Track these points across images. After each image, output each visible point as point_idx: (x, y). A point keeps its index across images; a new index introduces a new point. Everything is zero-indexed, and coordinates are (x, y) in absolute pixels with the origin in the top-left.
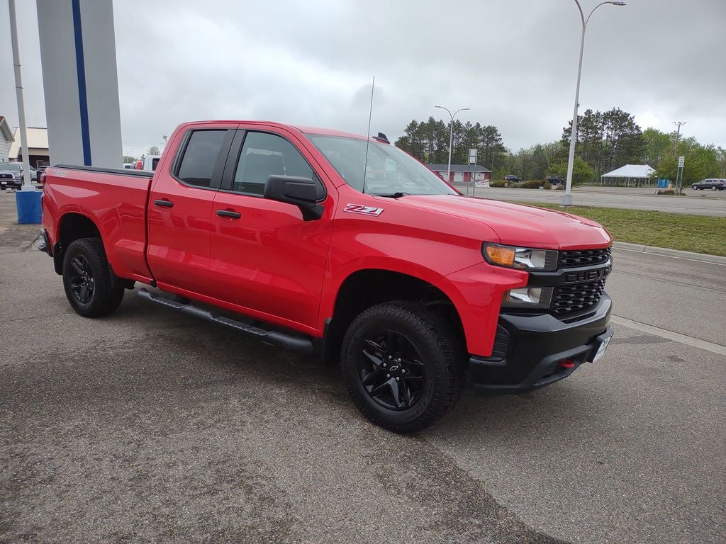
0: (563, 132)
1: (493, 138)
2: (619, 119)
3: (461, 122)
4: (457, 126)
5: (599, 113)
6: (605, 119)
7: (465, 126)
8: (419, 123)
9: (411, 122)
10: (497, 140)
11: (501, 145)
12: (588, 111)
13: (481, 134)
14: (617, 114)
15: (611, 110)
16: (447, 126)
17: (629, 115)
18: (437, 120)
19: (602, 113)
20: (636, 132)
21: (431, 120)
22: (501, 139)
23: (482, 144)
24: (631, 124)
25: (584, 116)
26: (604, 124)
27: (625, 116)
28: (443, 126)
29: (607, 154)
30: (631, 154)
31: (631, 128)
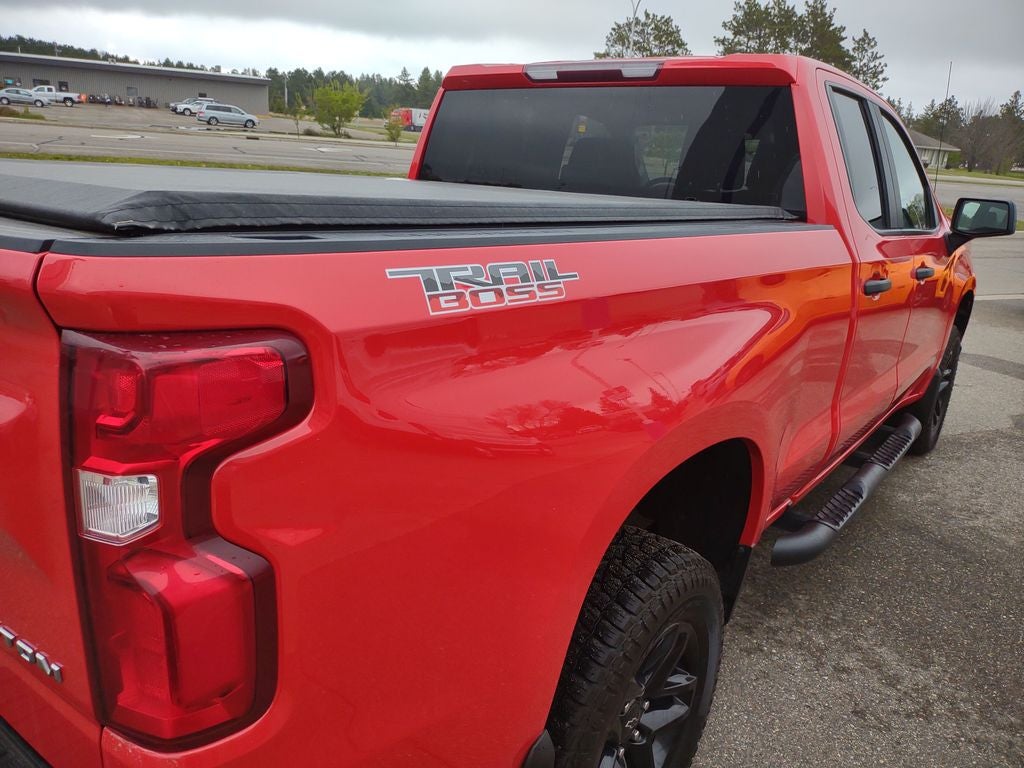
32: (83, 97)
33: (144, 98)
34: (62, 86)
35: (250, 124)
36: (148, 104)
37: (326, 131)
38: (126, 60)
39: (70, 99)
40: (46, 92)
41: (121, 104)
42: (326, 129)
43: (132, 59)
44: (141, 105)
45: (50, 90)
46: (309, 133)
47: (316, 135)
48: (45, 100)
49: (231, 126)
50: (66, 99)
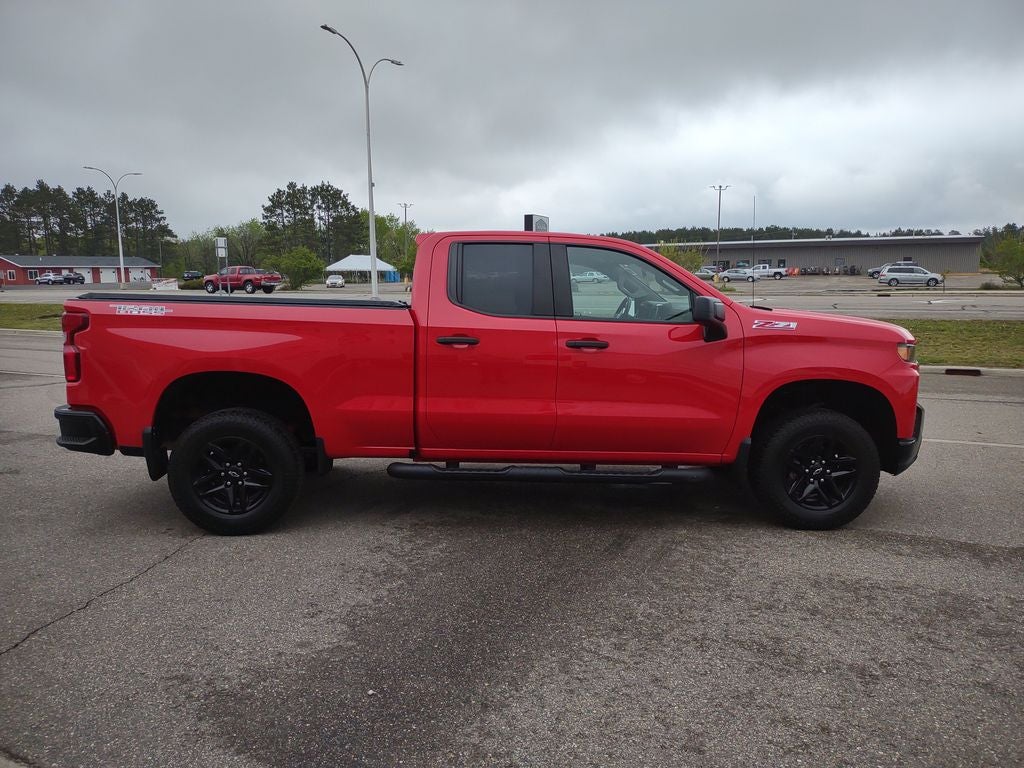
0: (263, 212)
1: (152, 217)
2: (330, 196)
3: (95, 189)
4: (86, 197)
5: (305, 188)
6: (313, 195)
7: (103, 196)
8: (19, 189)
9: (3, 187)
10: (159, 220)
11: (166, 226)
12: (291, 184)
13: (132, 210)
14: (327, 190)
15: (320, 184)
16: (71, 197)
17: (341, 192)
18: (52, 185)
19: (309, 188)
20: (353, 213)
21: (41, 185)
22: (164, 218)
23: (134, 224)
24: (346, 204)
25: (287, 190)
26: (313, 202)
27: (338, 193)
28: (65, 196)
29: (324, 241)
30: (351, 241)
31: (348, 209)
32: (796, 271)
33: (849, 267)
34: (781, 263)
35: (932, 283)
36: (853, 272)
37: (1010, 284)
38: (858, 234)
39: (779, 273)
40: (761, 270)
41: (827, 274)
42: (1010, 281)
43: (864, 233)
44: (846, 273)
45: (764, 268)
46: (987, 287)
47: (997, 288)
48: (756, 276)
49: (913, 286)
50: (776, 273)
